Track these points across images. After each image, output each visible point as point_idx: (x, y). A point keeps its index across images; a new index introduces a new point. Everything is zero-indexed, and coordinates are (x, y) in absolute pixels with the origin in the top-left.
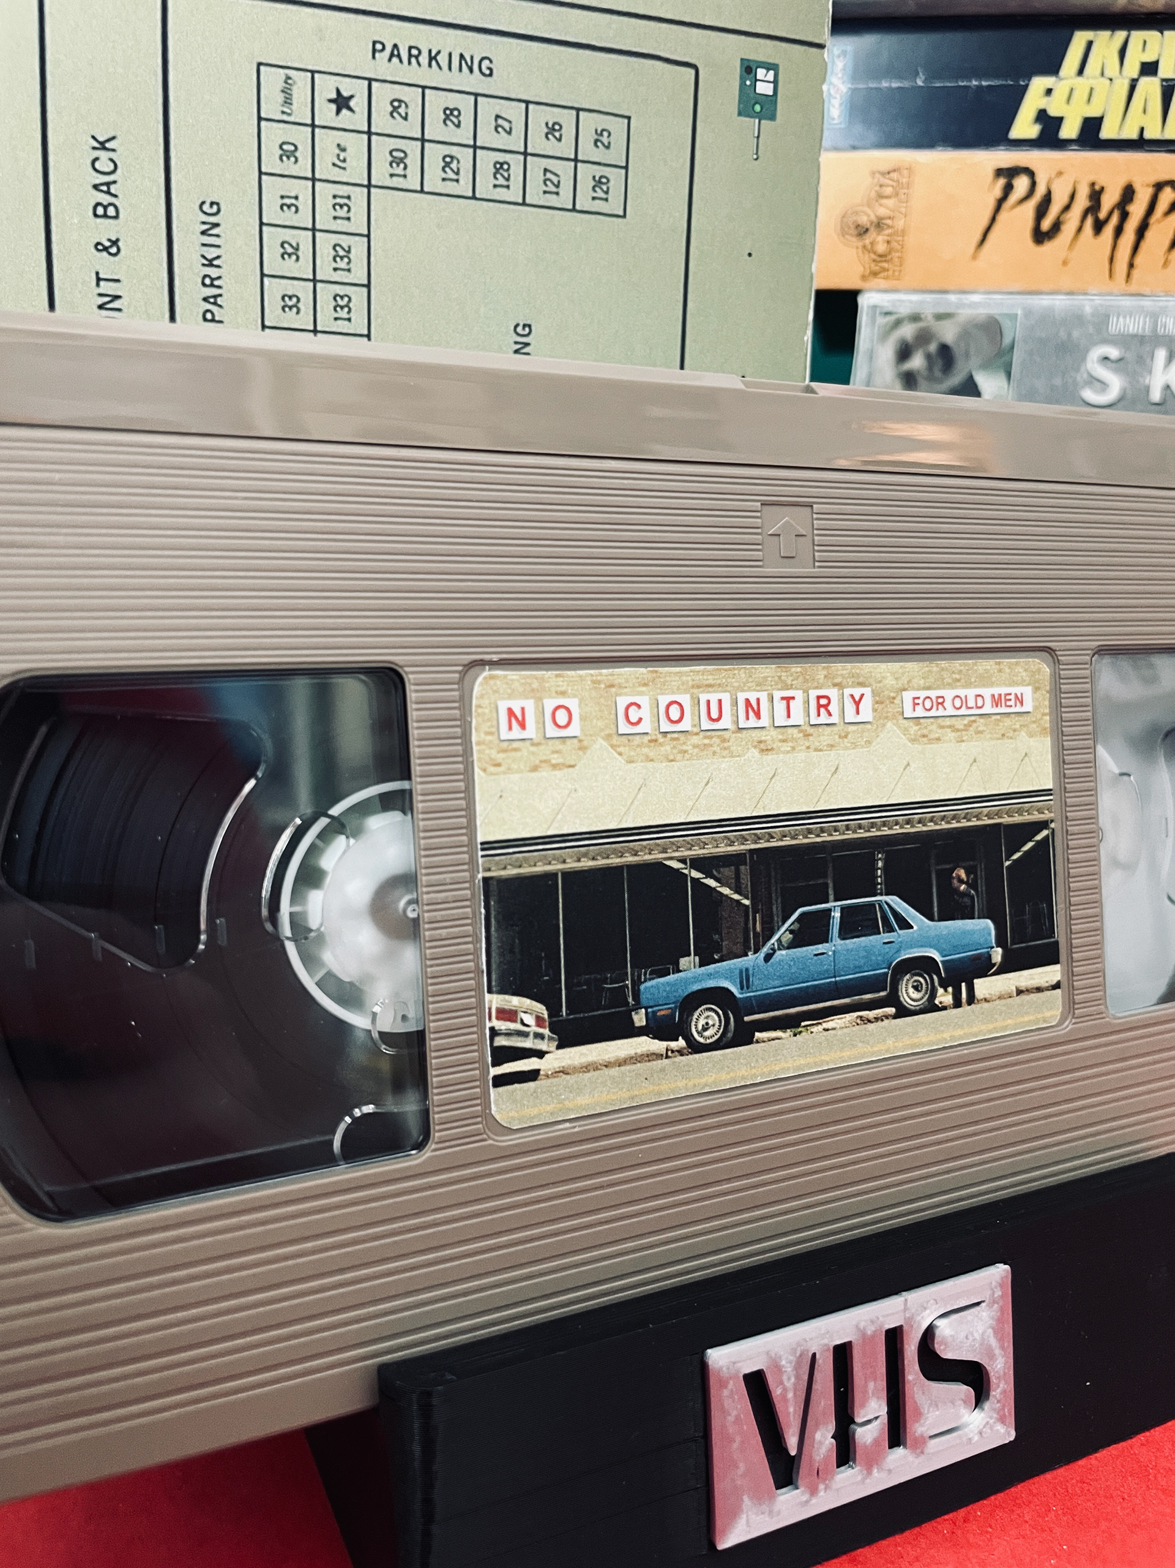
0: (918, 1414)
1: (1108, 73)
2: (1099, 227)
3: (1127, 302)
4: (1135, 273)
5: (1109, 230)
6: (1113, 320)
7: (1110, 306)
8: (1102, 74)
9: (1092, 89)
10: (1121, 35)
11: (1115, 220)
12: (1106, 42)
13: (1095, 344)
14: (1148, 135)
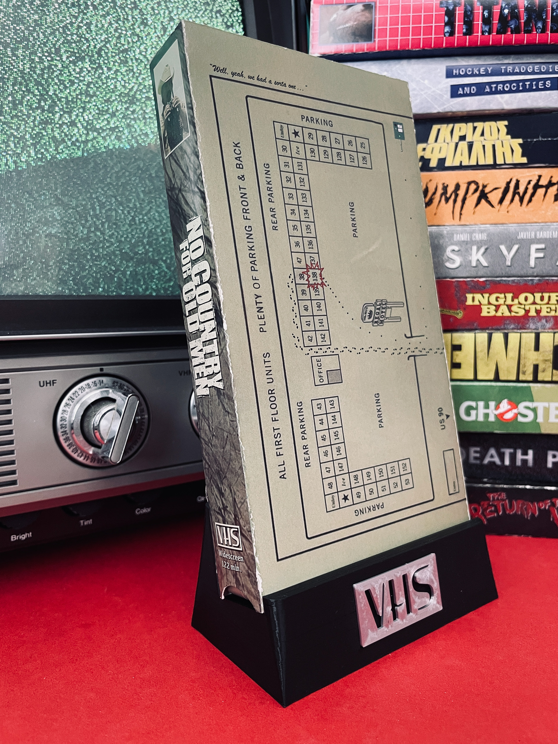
0: (415, 602)
1: (446, 141)
2: (447, 200)
3: (460, 229)
4: (462, 217)
5: (451, 201)
6: (455, 235)
7: (454, 230)
8: (444, 141)
9: (441, 148)
10: (451, 125)
11: (453, 197)
12: (445, 129)
13: (449, 245)
14: (463, 164)
